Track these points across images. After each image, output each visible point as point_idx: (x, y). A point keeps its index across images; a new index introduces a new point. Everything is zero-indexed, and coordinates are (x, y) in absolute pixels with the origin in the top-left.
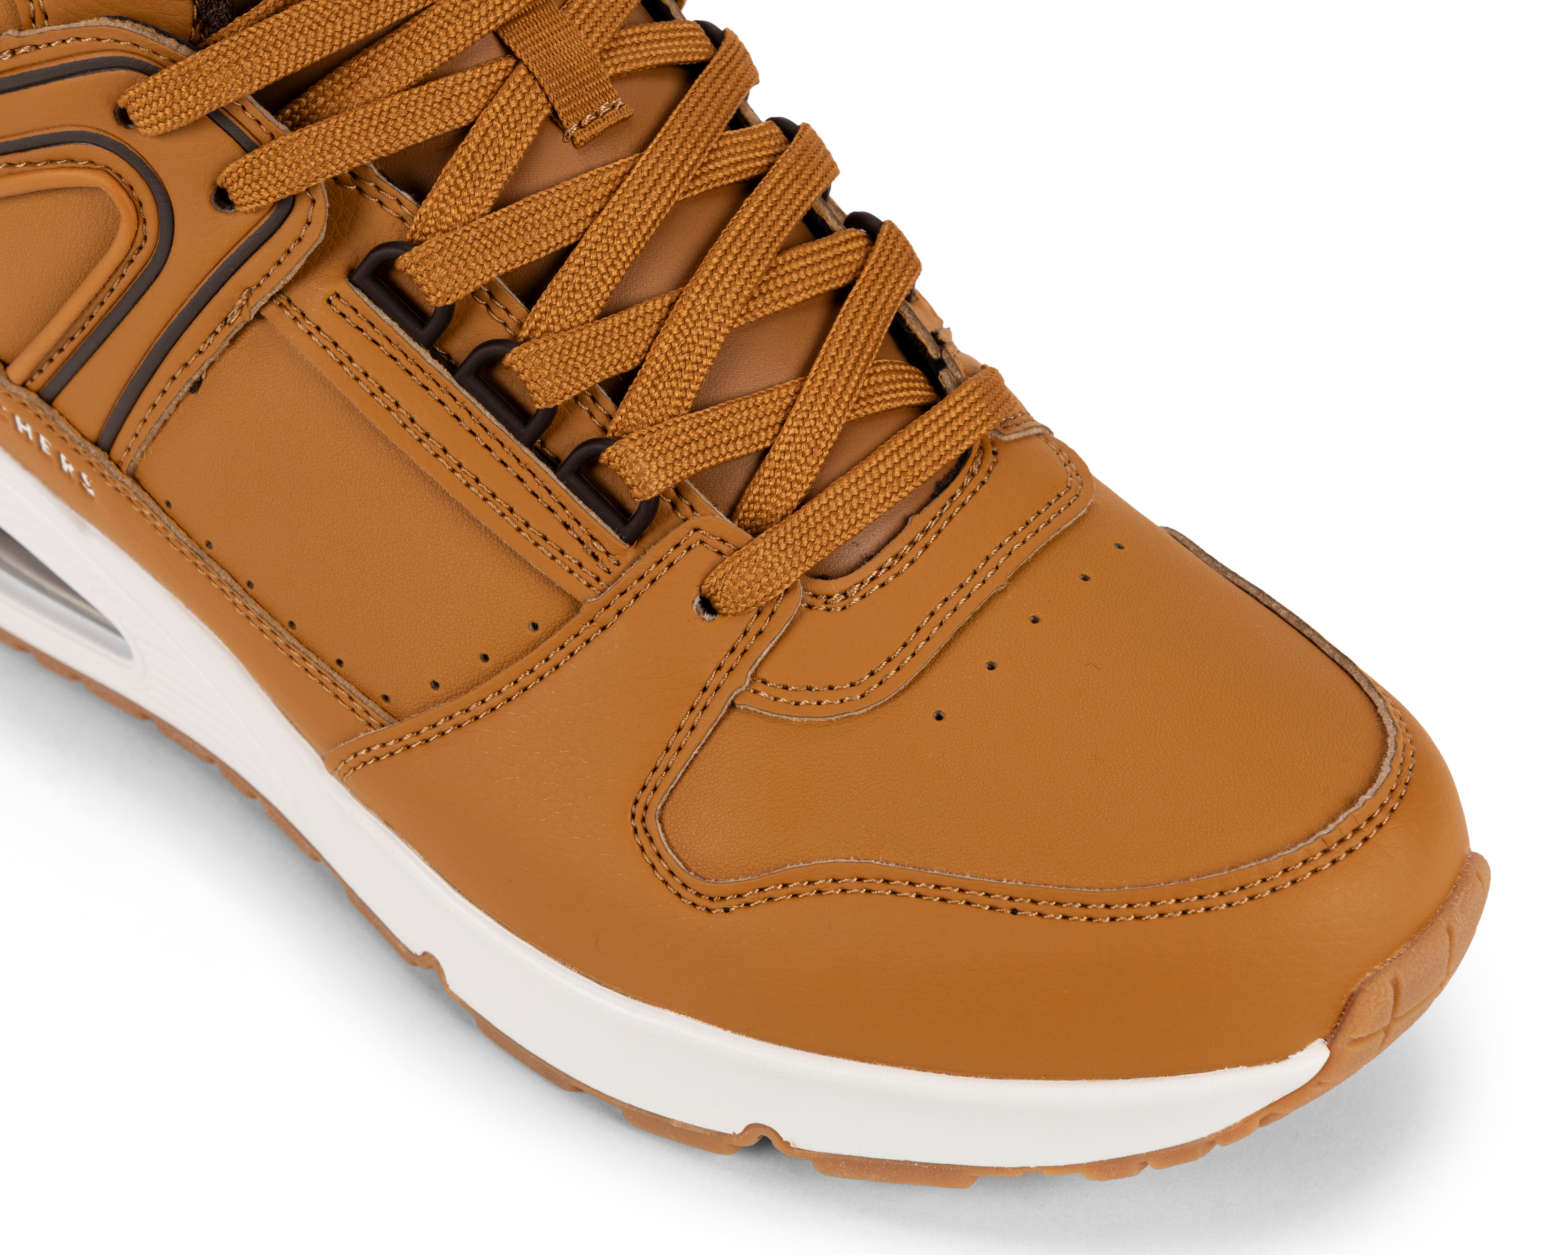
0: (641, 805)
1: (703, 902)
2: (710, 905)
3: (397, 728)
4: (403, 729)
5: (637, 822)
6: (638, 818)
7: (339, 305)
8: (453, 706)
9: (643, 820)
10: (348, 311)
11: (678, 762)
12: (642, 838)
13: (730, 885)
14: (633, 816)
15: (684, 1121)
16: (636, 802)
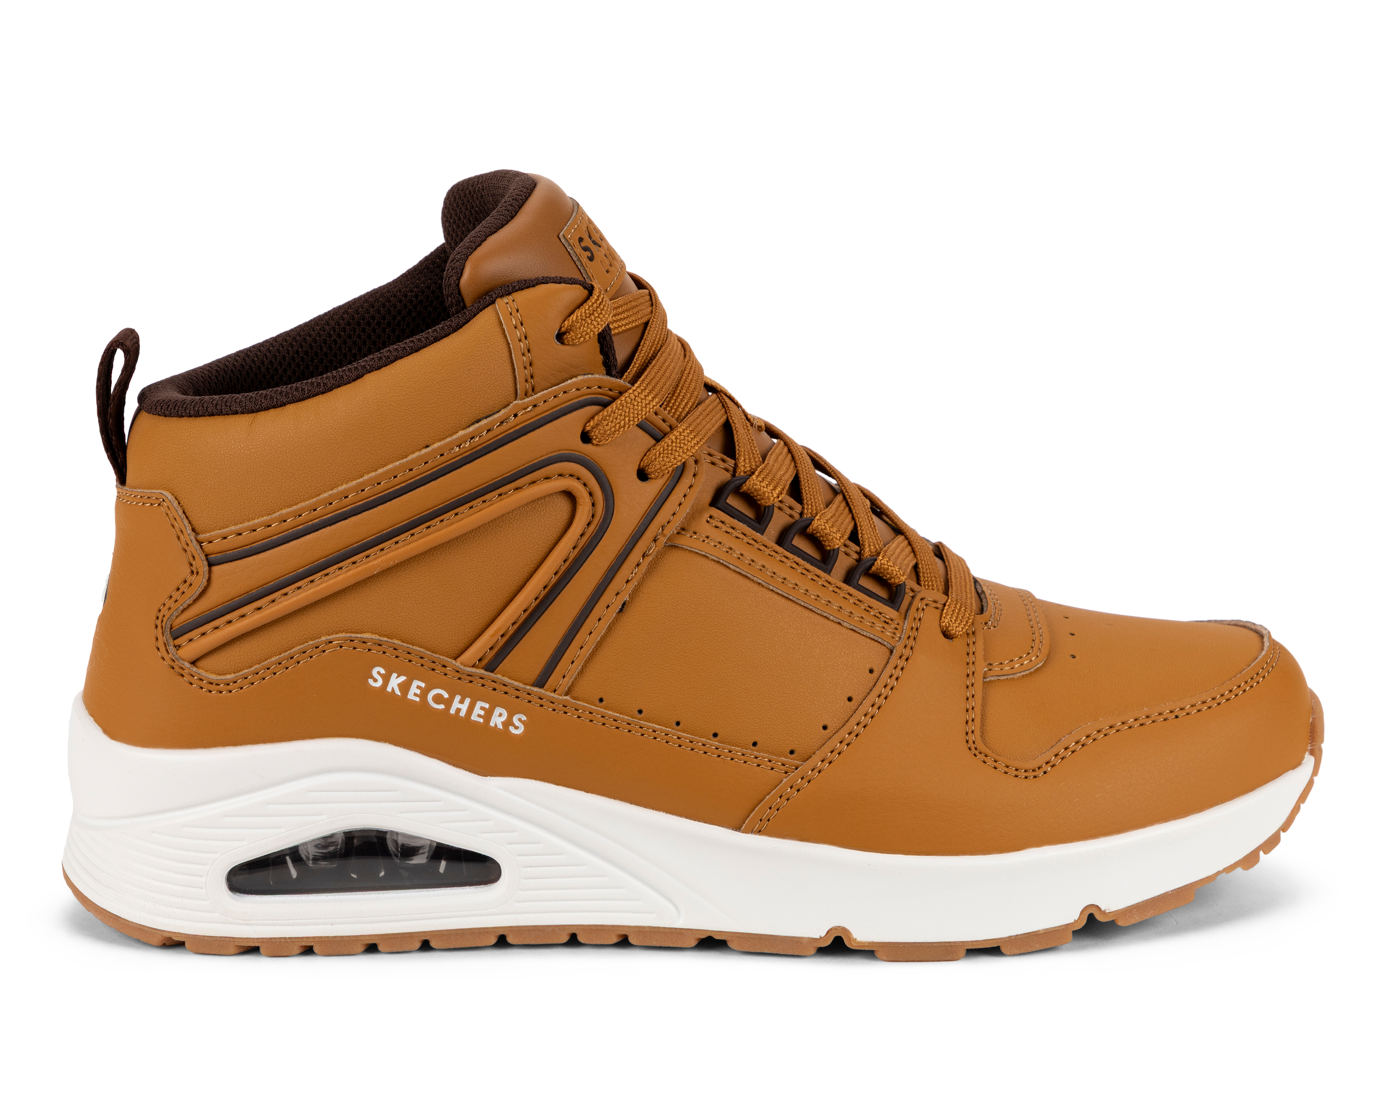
0: (971, 742)
1: (1031, 774)
2: (1034, 774)
3: (810, 763)
4: (816, 761)
5: (973, 751)
6: (973, 749)
7: (715, 523)
8: (843, 733)
9: (976, 749)
10: (720, 524)
11: (976, 715)
12: (982, 757)
13: (1041, 761)
14: (970, 749)
15: (1045, 928)
16: (967, 742)
